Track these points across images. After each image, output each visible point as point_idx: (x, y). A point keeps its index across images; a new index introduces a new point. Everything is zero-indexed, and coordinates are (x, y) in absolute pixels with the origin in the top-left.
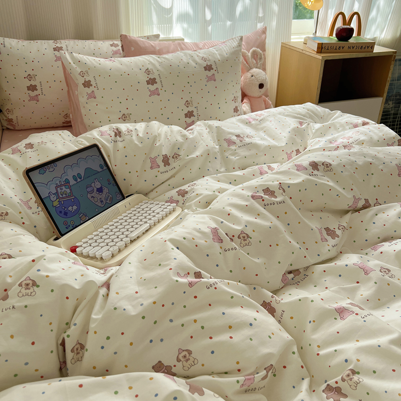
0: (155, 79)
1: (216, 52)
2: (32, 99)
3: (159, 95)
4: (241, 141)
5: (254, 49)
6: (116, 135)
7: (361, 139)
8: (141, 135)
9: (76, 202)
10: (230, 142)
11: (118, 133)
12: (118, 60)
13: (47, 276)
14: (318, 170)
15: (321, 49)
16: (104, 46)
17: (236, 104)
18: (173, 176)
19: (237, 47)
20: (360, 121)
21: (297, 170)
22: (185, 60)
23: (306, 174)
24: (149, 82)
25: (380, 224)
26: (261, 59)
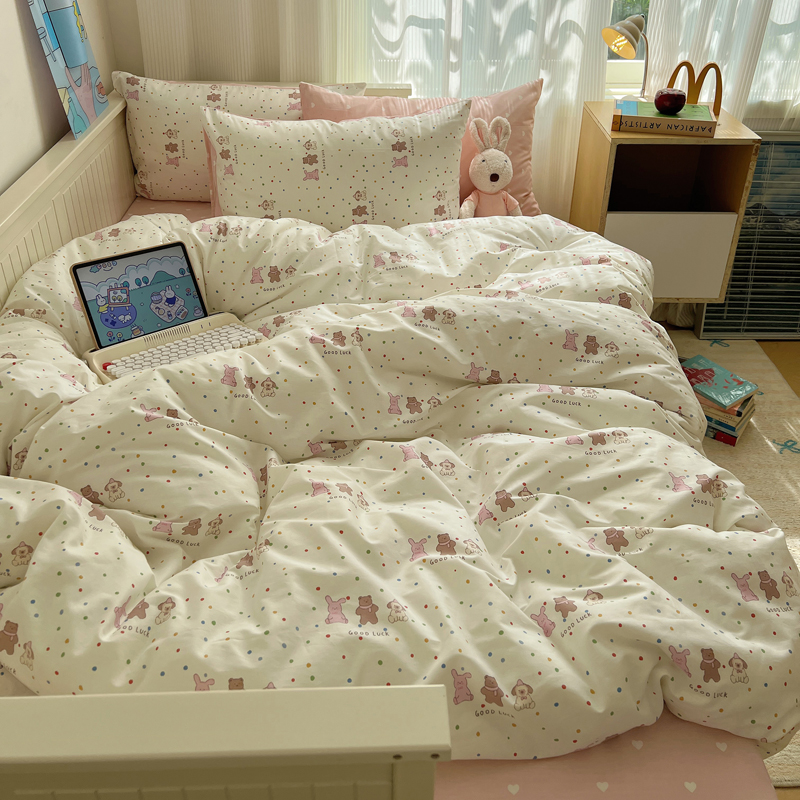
0: (316, 156)
2: (170, 162)
3: (317, 179)
4: (393, 262)
5: (498, 117)
6: (219, 233)
7: (561, 284)
8: (250, 236)
10: (379, 261)
11: (223, 230)
12: (275, 125)
13: (13, 380)
14: (433, 319)
15: (619, 123)
16: (280, 96)
17: (442, 203)
18: (280, 297)
19: (456, 117)
20: (597, 256)
21: (403, 315)
22: (366, 133)
23: (410, 323)
24: (305, 161)
25: (496, 408)
26: (506, 134)
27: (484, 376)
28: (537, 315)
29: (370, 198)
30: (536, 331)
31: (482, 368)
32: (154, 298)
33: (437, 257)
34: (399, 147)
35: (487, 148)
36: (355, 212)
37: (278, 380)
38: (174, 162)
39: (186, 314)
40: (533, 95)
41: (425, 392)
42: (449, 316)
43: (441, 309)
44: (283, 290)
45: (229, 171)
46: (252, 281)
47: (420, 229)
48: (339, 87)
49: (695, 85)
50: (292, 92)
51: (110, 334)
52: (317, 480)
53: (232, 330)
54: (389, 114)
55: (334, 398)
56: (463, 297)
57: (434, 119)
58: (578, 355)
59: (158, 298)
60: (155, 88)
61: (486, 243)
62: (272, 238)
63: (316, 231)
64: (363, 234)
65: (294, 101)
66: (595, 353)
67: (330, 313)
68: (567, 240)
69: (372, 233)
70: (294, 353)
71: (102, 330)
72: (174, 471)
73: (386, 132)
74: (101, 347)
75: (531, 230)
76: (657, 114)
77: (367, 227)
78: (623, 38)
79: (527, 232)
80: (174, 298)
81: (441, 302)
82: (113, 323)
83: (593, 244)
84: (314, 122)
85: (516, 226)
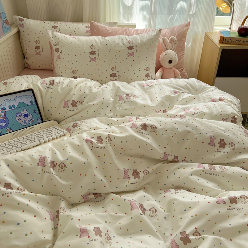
0: (95, 51)
1: (139, 38)
2: (37, 53)
3: (95, 61)
4: (127, 99)
5: (172, 37)
6: (50, 85)
7: (204, 112)
8: (63, 86)
10: (121, 98)
11: (52, 83)
12: (78, 38)
14: (146, 130)
15: (223, 40)
16: (82, 27)
17: (148, 72)
18: (76, 114)
19: (155, 36)
20: (218, 97)
21: (131, 127)
22: (117, 42)
23: (135, 131)
24: (90, 53)
25: (177, 175)
26: (175, 44)
27: (171, 158)
28: (196, 128)
29: (118, 70)
30: (196, 136)
31: (169, 155)
32: (18, 115)
33: (147, 96)
34: (131, 48)
35: (167, 49)
36: (111, 76)
37: (67, 163)
38: (39, 53)
39: (33, 122)
40: (186, 28)
41: (142, 166)
42: (154, 128)
43: (149, 124)
44: (77, 111)
45: (59, 57)
46: (64, 107)
47: (139, 84)
48: (106, 24)
50: (87, 25)
53: (54, 129)
54: (127, 34)
55: (96, 172)
56: (160, 118)
57: (146, 36)
58: (216, 148)
59: (20, 114)
60: (30, 23)
61: (168, 91)
62: (73, 87)
63: (93, 84)
64: (114, 86)
65: (87, 29)
66: (224, 147)
67: (98, 122)
68: (203, 90)
69: (118, 85)
70: (77, 148)
72: (3, 222)
73: (125, 42)
75: (187, 85)
76: (238, 36)
77: (116, 83)
78: (225, 4)
79: (186, 86)
80: (28, 114)
81: (150, 120)
83: (214, 92)
84: (95, 37)
85: (181, 83)
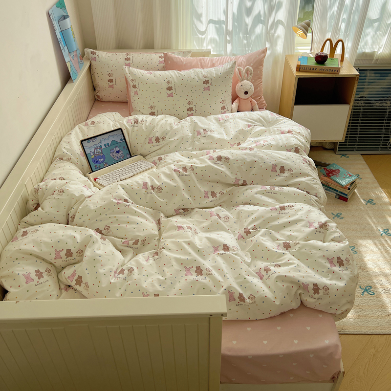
0: (172, 87)
1: (214, 72)
2: (110, 86)
3: (172, 97)
4: (205, 133)
7: (272, 143)
8: (147, 124)
9: (104, 157)
10: (199, 133)
11: (136, 122)
12: (154, 73)
13: (68, 190)
14: (221, 161)
15: (299, 68)
16: (155, 57)
17: (224, 105)
18: (160, 149)
19: (230, 68)
20: (287, 129)
21: (209, 159)
22: (192, 77)
23: (212, 162)
24: (167, 89)
25: (245, 195)
26: (251, 74)
27: (241, 182)
28: (262, 158)
29: (194, 104)
30: (261, 164)
31: (240, 180)
32: (111, 151)
33: (222, 130)
34: (206, 82)
35: (243, 80)
36: (188, 110)
37: (163, 186)
38: (112, 86)
39: (124, 157)
40: (263, 55)
41: (218, 189)
42: (227, 159)
43: (224, 156)
44: (161, 146)
45: (136, 93)
46: (149, 143)
47: (215, 118)
49: (333, 49)
50: (160, 55)
51: (96, 167)
52: (179, 225)
53: (142, 163)
54: (202, 67)
55: (184, 193)
56: (232, 151)
57: (220, 69)
58: (277, 174)
59: (113, 151)
60: (103, 55)
61: (242, 125)
62: (156, 125)
63: (173, 121)
64: (192, 121)
65: (161, 60)
66: (284, 173)
67: (180, 156)
68: (276, 122)
69: (196, 121)
70: (168, 176)
71: (93, 165)
72: (128, 222)
73: (201, 76)
74: (93, 172)
75: (261, 118)
76: (316, 64)
77: (194, 118)
78: (301, 31)
79: (259, 119)
80: (119, 151)
81: (224, 153)
82: (97, 162)
83: (286, 123)
84: (170, 72)
85: (254, 116)
